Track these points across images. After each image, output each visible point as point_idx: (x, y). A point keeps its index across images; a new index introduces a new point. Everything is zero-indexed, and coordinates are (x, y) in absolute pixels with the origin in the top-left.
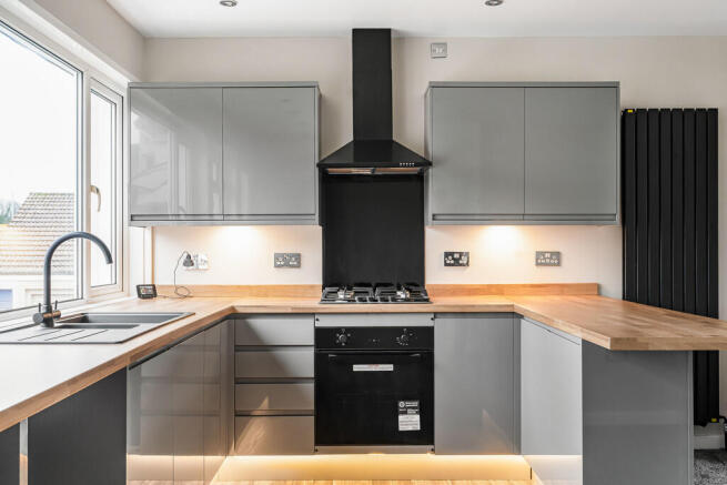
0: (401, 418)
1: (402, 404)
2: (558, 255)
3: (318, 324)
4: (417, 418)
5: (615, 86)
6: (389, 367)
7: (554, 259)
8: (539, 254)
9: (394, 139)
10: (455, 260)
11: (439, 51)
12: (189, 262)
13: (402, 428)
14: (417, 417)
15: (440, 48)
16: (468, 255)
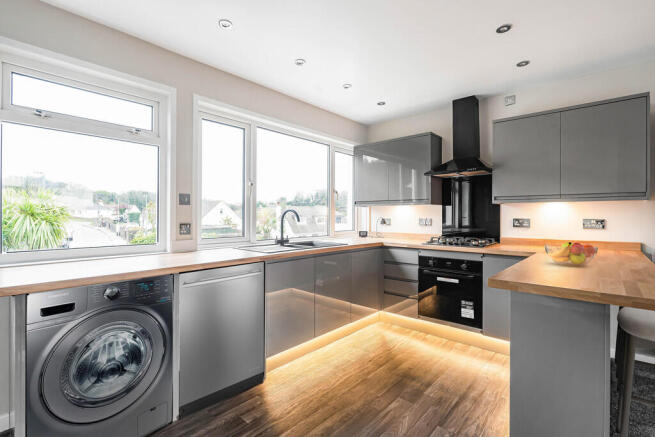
0: (463, 310)
1: (463, 302)
2: (602, 221)
3: (420, 254)
4: (472, 312)
5: (645, 96)
6: (456, 281)
7: (599, 224)
8: (585, 221)
9: (481, 160)
10: (519, 223)
11: (510, 101)
12: (384, 222)
13: (463, 315)
15: (511, 99)
16: (528, 220)
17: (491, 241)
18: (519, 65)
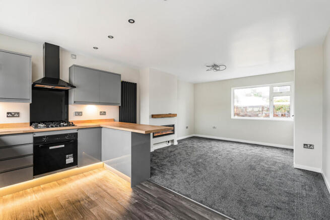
0: (67, 160)
1: (67, 156)
2: (105, 112)
3: (35, 136)
5: (120, 75)
6: (63, 146)
7: (104, 113)
8: (101, 112)
9: (60, 78)
10: (78, 114)
11: (74, 57)
13: (67, 163)
14: (72, 159)
15: (74, 56)
16: (81, 112)
17: (72, 123)
18: (94, 48)
